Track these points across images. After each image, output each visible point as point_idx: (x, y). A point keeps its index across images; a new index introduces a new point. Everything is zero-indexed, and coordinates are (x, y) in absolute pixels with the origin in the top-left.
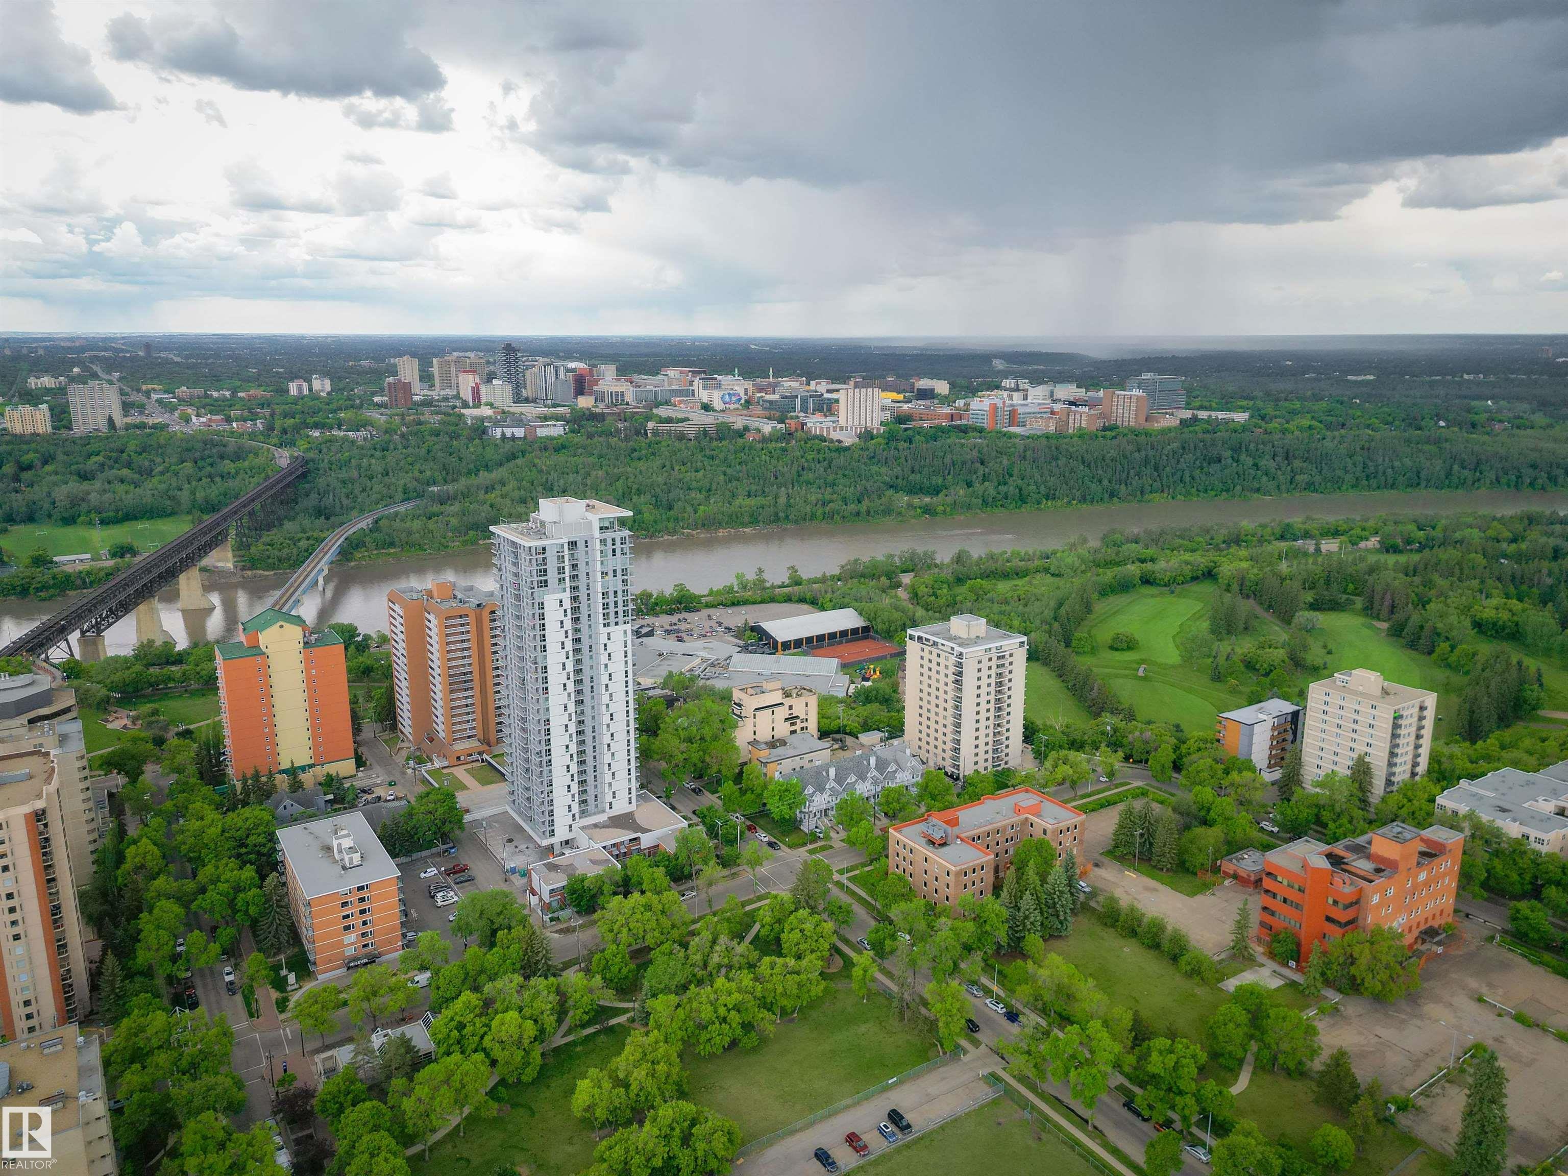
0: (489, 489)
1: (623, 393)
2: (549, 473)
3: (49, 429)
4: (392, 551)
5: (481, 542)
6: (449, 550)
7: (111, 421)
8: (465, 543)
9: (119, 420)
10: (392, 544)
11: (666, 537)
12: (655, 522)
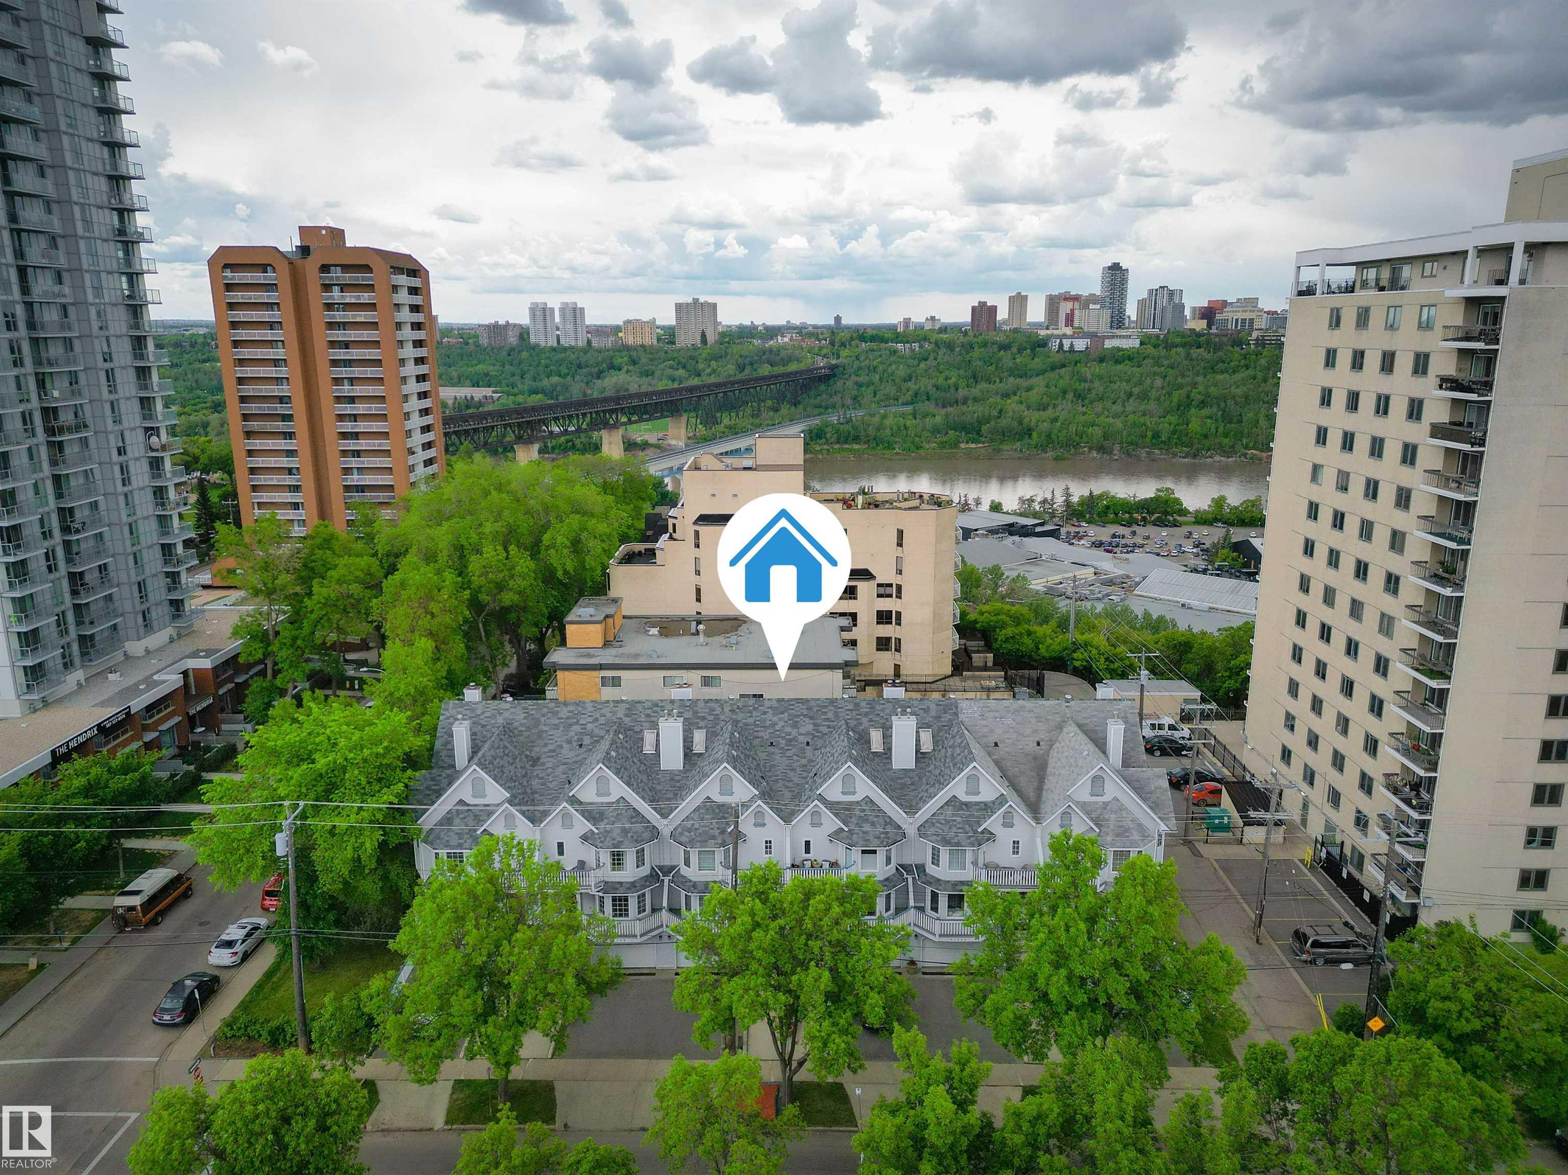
0: (1006, 396)
1: (1252, 321)
2: (1092, 381)
3: (655, 342)
4: (856, 447)
5: (962, 446)
6: (921, 451)
7: (703, 336)
8: (943, 445)
9: (711, 338)
10: (856, 439)
11: (1217, 458)
12: (1206, 436)
